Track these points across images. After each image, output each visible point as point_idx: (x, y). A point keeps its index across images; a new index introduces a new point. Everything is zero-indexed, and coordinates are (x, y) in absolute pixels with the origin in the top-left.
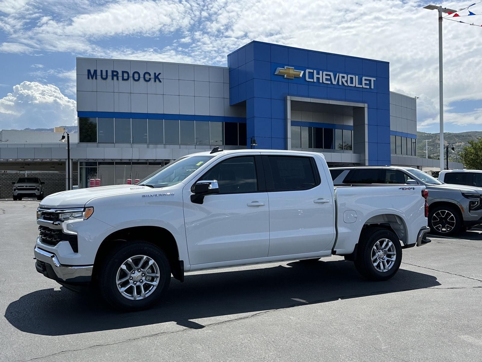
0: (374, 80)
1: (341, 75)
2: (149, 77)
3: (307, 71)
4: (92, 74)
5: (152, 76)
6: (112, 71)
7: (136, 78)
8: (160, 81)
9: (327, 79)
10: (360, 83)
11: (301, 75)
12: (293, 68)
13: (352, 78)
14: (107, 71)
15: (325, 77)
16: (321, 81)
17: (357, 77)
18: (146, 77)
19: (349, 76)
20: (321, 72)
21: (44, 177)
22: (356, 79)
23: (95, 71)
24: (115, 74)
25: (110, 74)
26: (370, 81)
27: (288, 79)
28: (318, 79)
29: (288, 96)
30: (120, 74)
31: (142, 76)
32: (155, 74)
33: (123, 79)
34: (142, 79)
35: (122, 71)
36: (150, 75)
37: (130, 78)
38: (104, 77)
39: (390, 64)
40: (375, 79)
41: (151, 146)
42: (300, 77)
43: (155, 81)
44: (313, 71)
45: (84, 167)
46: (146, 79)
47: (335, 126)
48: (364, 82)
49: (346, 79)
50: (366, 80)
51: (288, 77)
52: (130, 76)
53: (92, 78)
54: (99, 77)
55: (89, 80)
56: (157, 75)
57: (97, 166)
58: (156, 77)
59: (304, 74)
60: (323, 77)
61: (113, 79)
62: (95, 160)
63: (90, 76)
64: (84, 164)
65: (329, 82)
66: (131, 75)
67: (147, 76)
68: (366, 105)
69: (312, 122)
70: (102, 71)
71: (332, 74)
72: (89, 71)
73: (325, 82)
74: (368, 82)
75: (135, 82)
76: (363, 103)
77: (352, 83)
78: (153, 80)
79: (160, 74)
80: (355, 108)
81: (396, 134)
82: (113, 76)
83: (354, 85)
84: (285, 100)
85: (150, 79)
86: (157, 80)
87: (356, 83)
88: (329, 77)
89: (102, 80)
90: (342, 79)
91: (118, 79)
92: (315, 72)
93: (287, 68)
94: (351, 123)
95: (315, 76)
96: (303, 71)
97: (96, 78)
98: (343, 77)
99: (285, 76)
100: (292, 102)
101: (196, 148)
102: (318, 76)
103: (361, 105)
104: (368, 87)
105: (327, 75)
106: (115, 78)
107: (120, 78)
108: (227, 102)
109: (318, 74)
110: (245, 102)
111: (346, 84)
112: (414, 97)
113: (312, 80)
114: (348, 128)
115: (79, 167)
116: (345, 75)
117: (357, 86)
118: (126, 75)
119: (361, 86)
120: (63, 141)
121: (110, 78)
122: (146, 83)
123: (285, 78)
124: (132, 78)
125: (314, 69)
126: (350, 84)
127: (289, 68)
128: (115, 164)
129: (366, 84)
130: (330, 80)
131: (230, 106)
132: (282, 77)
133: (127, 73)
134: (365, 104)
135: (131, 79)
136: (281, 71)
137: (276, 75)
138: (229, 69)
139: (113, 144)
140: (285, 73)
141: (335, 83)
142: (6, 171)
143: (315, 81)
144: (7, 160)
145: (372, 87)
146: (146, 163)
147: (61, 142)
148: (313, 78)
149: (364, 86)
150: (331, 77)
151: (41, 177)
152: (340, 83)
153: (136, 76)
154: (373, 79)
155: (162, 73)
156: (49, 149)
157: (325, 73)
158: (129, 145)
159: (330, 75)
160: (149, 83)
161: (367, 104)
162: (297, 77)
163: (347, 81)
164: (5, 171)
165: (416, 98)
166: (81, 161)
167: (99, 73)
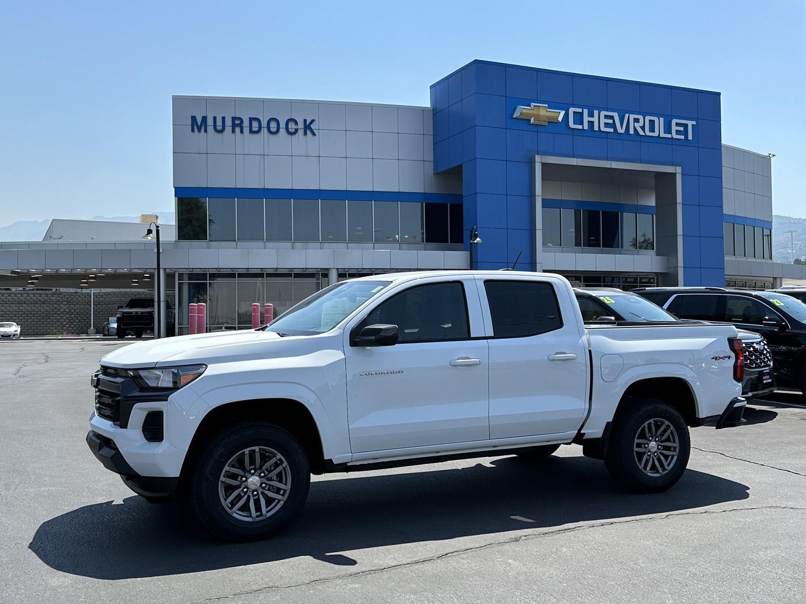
0: (692, 125)
1: (632, 117)
2: (296, 127)
3: (572, 110)
4: (199, 124)
5: (301, 125)
6: (232, 118)
7: (273, 129)
8: (314, 134)
9: (606, 125)
11: (560, 119)
12: (546, 105)
13: (652, 123)
14: (223, 118)
16: (596, 128)
17: (662, 119)
18: (290, 127)
19: (648, 118)
20: (596, 112)
21: (123, 299)
22: (660, 123)
23: (204, 119)
24: (237, 123)
25: (229, 122)
26: (686, 126)
27: (538, 125)
28: (591, 123)
29: (536, 156)
30: (246, 123)
31: (283, 125)
32: (305, 121)
33: (251, 132)
34: (283, 131)
35: (250, 118)
36: (296, 123)
37: (262, 129)
38: (219, 128)
39: (721, 96)
40: (694, 123)
41: (298, 245)
42: (558, 123)
43: (305, 134)
44: (581, 111)
45: (186, 281)
46: (290, 130)
47: (622, 208)
48: (674, 128)
49: (641, 124)
50: (678, 124)
51: (537, 123)
52: (262, 126)
53: (199, 131)
54: (210, 129)
55: (193, 134)
56: (308, 124)
57: (207, 280)
58: (308, 127)
59: (566, 116)
60: (600, 120)
61: (233, 131)
62: (204, 270)
63: (195, 127)
64: (186, 277)
65: (612, 130)
66: (264, 124)
67: (292, 126)
68: (679, 170)
69: (581, 200)
70: (215, 118)
71: (616, 115)
72: (194, 118)
73: (603, 129)
74: (682, 129)
75: (271, 136)
76: (672, 165)
77: (652, 129)
78: (301, 132)
79: (313, 121)
80: (659, 175)
81: (734, 220)
82: (234, 126)
83: (656, 134)
84: (531, 163)
85: (296, 130)
86: (308, 132)
87: (660, 131)
88: (611, 121)
89: (216, 133)
90: (635, 123)
91: (242, 132)
92: (586, 111)
93: (534, 106)
94: (652, 202)
95: (586, 119)
96: (564, 112)
97: (206, 131)
98: (637, 120)
99: (532, 120)
100: (544, 165)
101: (376, 247)
102: (591, 119)
103: (669, 169)
104: (682, 137)
105: (606, 117)
106: (238, 130)
107: (246, 130)
108: (430, 167)
109: (591, 115)
110: (460, 166)
111: (641, 133)
112: (768, 155)
113: (580, 127)
114: (645, 210)
115: (177, 282)
116: (641, 117)
117: (662, 135)
118: (255, 125)
119: (669, 136)
120: (149, 238)
121: (228, 129)
122: (290, 137)
123: (532, 124)
124: (266, 129)
125: (583, 107)
126: (650, 132)
127: (539, 106)
128: (239, 277)
129: (678, 132)
130: (613, 125)
131: (434, 174)
132: (526, 122)
133: (258, 120)
134: (677, 167)
135: (264, 131)
136: (524, 111)
137: (516, 118)
138: (433, 110)
139: (235, 243)
140: (532, 115)
141: (621, 130)
142: (59, 290)
143: (586, 127)
144: (57, 271)
145: (690, 137)
146: (289, 275)
147: (146, 240)
148: (582, 124)
149: (675, 136)
150: (614, 121)
152: (632, 132)
153: (273, 125)
154: (690, 123)
155: (317, 120)
156: (126, 251)
157: (603, 113)
158: (261, 244)
159: (612, 117)
160: (295, 137)
161: (681, 168)
162: (553, 122)
163: (643, 128)
164: (56, 289)
165: (771, 156)
166: (181, 271)
167: (210, 122)
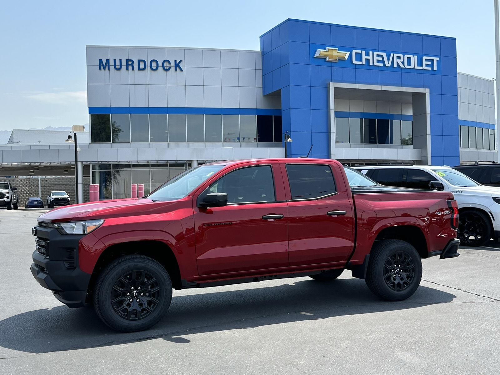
0: (437, 60)
1: (396, 55)
2: (169, 66)
3: (354, 52)
4: (104, 64)
5: (173, 64)
6: (127, 60)
7: (154, 68)
8: (181, 70)
9: (378, 61)
10: (420, 64)
11: (346, 58)
12: (337, 49)
13: (409, 59)
14: (121, 60)
15: (376, 58)
16: (371, 63)
17: (416, 57)
18: (165, 65)
19: (406, 56)
20: (371, 53)
21: (60, 182)
22: (415, 59)
23: (108, 61)
24: (130, 64)
25: (124, 63)
26: (432, 61)
27: (331, 62)
28: (368, 60)
29: (330, 83)
30: (136, 63)
31: (160, 64)
32: (175, 61)
33: (139, 69)
34: (160, 68)
35: (138, 60)
36: (169, 63)
37: (147, 67)
38: (118, 67)
39: (457, 40)
40: (438, 59)
41: (172, 145)
42: (345, 60)
43: (176, 70)
44: (361, 52)
45: (97, 170)
46: (165, 68)
47: (393, 117)
48: (424, 63)
49: (402, 60)
50: (427, 60)
51: (331, 60)
52: (147, 65)
53: (104, 69)
54: (112, 67)
55: (101, 71)
56: (177, 63)
57: (111, 169)
58: (177, 66)
59: (351, 55)
60: (373, 58)
61: (127, 69)
62: (109, 162)
63: (102, 66)
64: (97, 167)
65: (382, 65)
66: (148, 64)
67: (166, 65)
68: (427, 91)
69: (363, 112)
70: (115, 60)
71: (384, 55)
72: (101, 61)
73: (376, 64)
74: (429, 63)
75: (153, 72)
76: (423, 88)
77: (409, 64)
78: (173, 69)
79: (181, 61)
80: (415, 95)
81: (468, 124)
82: (128, 65)
83: (412, 67)
84: (327, 88)
85: (170, 68)
86: (178, 69)
87: (414, 64)
88: (381, 59)
89: (116, 70)
90: (398, 60)
91: (133, 69)
92: (364, 52)
93: (329, 49)
94: (410, 112)
95: (364, 57)
96: (349, 53)
97: (109, 69)
98: (399, 58)
99: (327, 59)
100: (336, 89)
101: (224, 146)
102: (368, 57)
103: (421, 90)
104: (430, 69)
105: (378, 56)
106: (130, 68)
107: (136, 68)
108: (260, 91)
109: (368, 54)
110: (280, 90)
111: (402, 66)
112: (492, 79)
113: (360, 63)
114: (406, 118)
115: (91, 170)
116: (401, 56)
117: (416, 67)
118: (142, 64)
119: (421, 68)
120: (70, 141)
121: (124, 68)
122: (165, 72)
123: (327, 61)
124: (149, 67)
125: (362, 49)
126: (408, 65)
127: (332, 49)
128: (132, 167)
129: (427, 65)
130: (383, 61)
131: (263, 96)
132: (324, 60)
133: (144, 61)
134: (427, 89)
135: (148, 68)
136: (322, 53)
137: (316, 58)
138: (262, 53)
139: (130, 144)
140: (327, 56)
141: (388, 65)
142: (18, 177)
143: (364, 63)
144: (11, 164)
145: (435, 69)
146: (166, 165)
147: (68, 143)
148: (361, 60)
149: (425, 68)
150: (383, 59)
151: (56, 182)
152: (395, 65)
153: (154, 65)
154: (435, 59)
155: (183, 61)
156: (57, 150)
157: (376, 53)
158: (146, 144)
159: (382, 56)
160: (169, 72)
161: (429, 89)
162: (342, 60)
163: (403, 63)
164: (16, 177)
165: (494, 80)
166: (94, 163)
167: (112, 63)
